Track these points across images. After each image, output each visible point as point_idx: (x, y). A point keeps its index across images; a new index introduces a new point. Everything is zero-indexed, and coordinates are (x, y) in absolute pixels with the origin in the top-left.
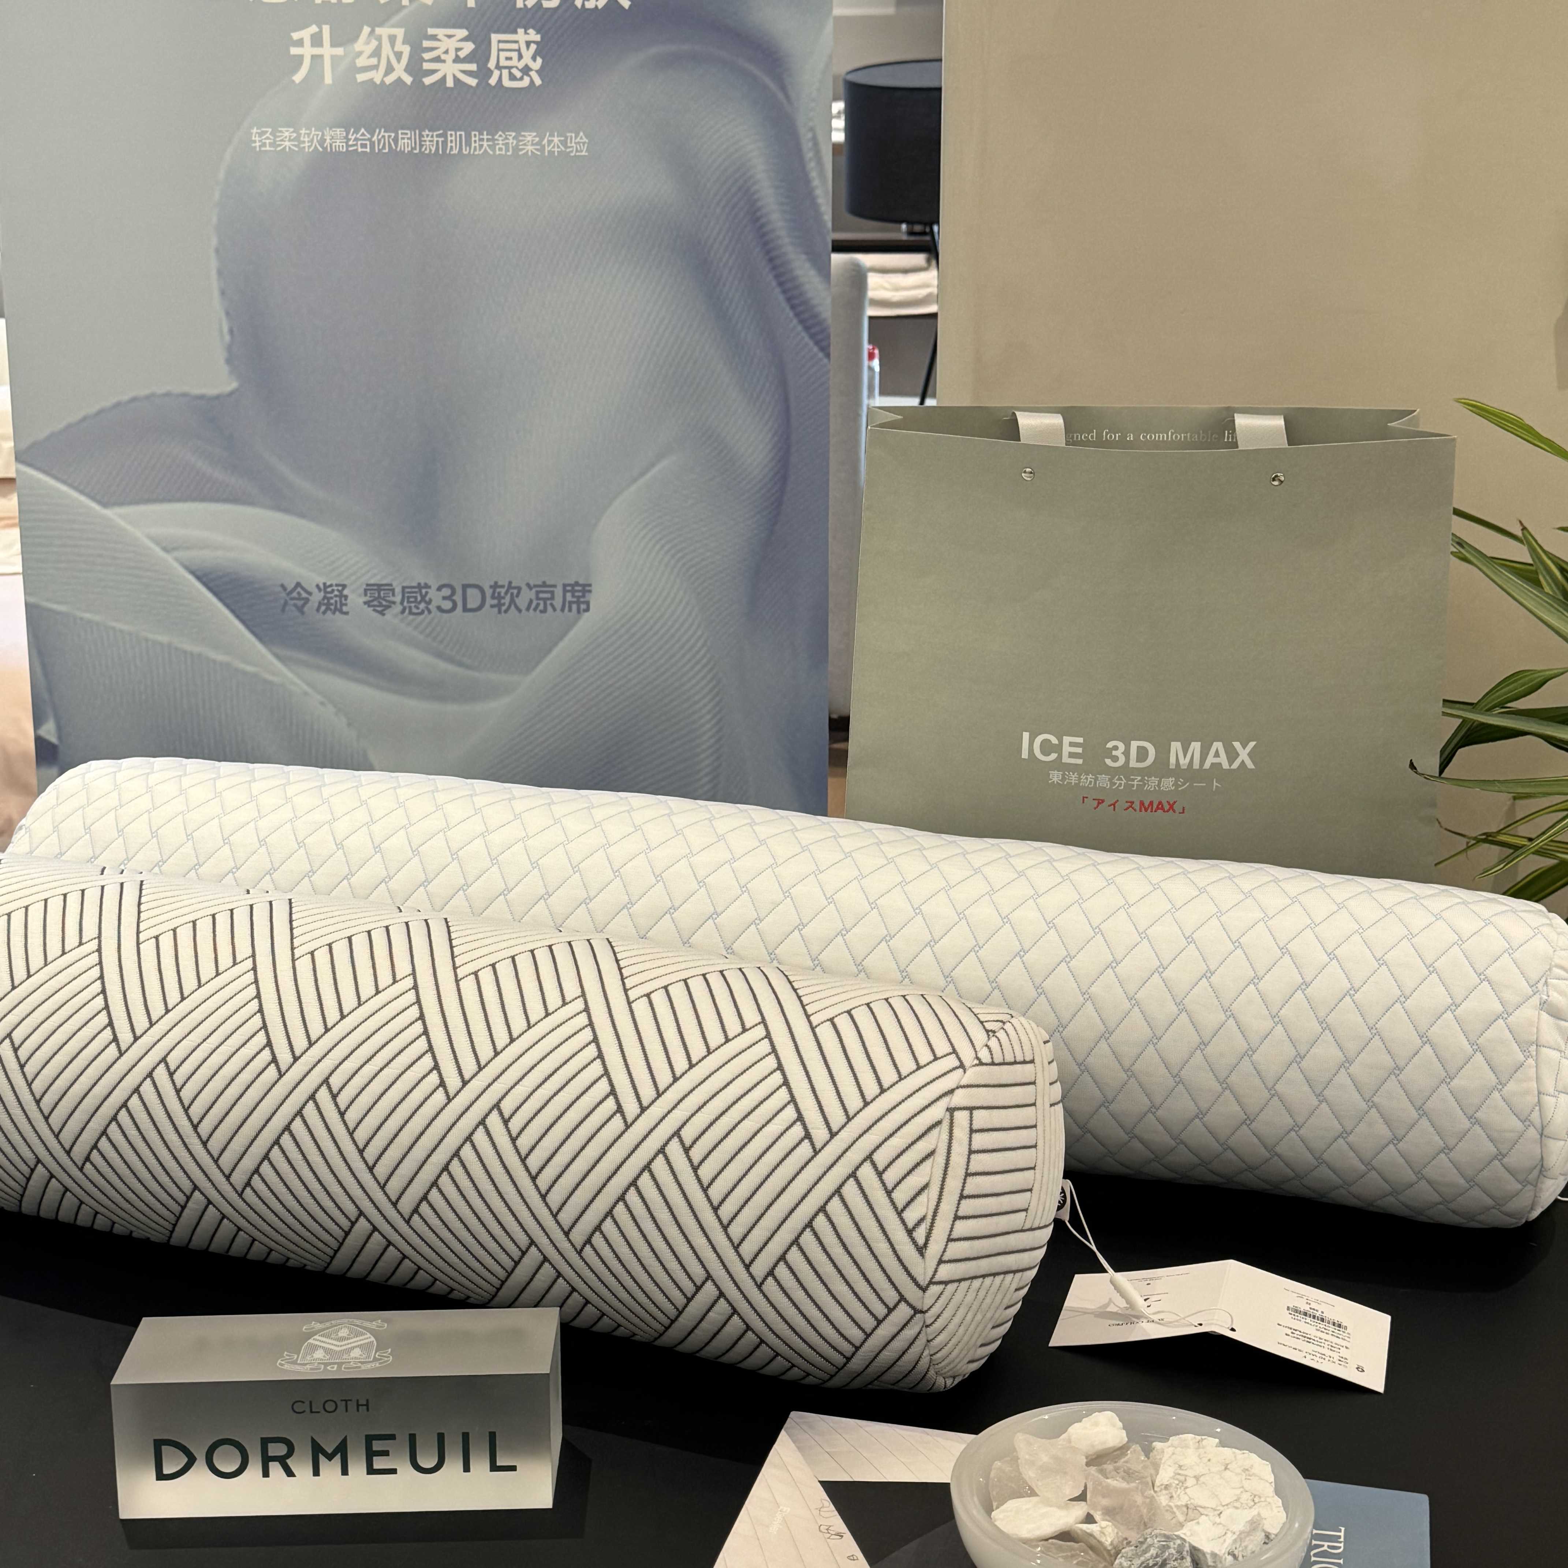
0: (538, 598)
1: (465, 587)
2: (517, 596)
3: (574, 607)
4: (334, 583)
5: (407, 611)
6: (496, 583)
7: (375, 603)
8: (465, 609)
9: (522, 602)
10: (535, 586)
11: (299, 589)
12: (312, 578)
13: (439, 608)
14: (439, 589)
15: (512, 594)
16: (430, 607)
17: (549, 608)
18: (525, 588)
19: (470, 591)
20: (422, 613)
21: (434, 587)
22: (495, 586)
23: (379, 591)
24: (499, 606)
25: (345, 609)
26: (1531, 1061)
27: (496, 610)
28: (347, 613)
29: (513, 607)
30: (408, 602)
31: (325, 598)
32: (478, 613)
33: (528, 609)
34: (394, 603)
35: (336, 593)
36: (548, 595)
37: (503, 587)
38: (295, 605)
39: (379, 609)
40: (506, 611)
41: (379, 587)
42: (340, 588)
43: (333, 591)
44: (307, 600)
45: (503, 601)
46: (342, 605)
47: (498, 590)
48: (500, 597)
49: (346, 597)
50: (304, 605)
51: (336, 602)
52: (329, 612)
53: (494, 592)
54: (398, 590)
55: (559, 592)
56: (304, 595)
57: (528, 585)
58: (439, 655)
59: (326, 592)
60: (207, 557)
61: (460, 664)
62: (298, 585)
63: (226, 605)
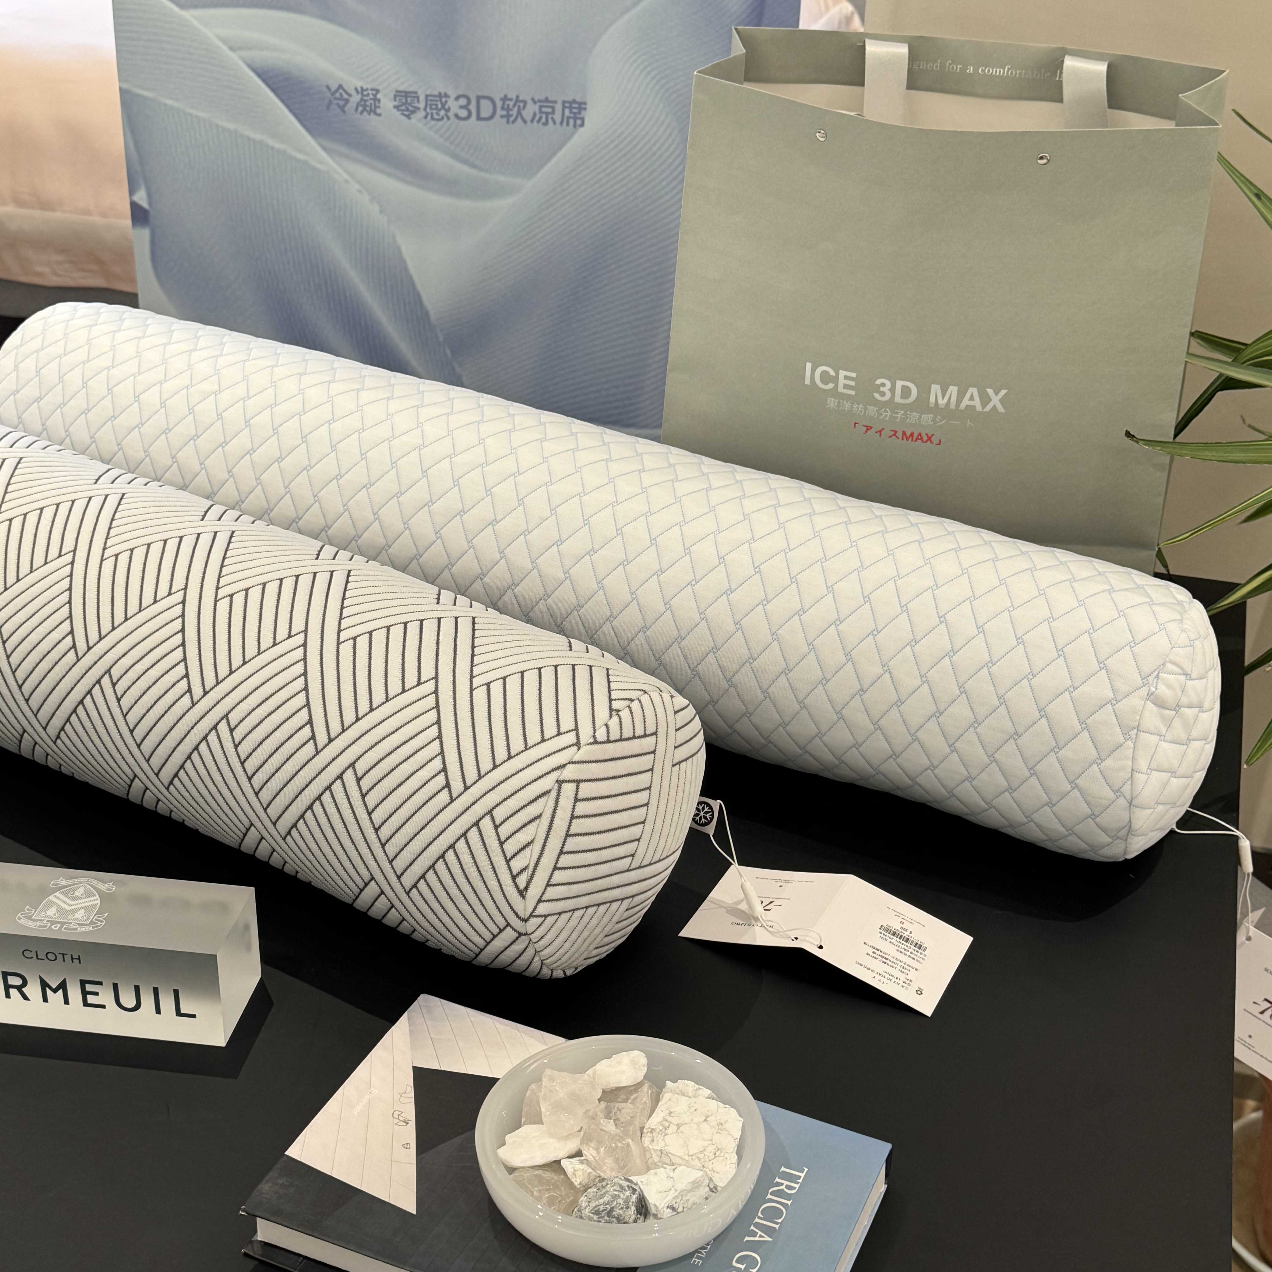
0: (541, 112)
1: (479, 98)
2: (524, 107)
3: (571, 122)
4: (369, 87)
5: (429, 117)
6: (506, 96)
7: (403, 108)
8: (479, 118)
9: (527, 113)
10: (540, 101)
11: (341, 91)
12: (352, 82)
13: (457, 116)
14: (457, 98)
15: (519, 107)
16: (449, 114)
17: (550, 121)
18: (530, 103)
19: (483, 102)
20: (442, 118)
21: (453, 95)
22: (505, 99)
23: (406, 97)
24: (508, 116)
25: (378, 111)
26: (1130, 744)
27: (504, 120)
28: (379, 115)
29: (519, 119)
30: (431, 108)
31: (362, 99)
32: (490, 122)
33: (532, 121)
34: (419, 109)
35: (371, 96)
36: (549, 110)
37: (511, 100)
38: (338, 105)
39: (406, 113)
40: (514, 122)
41: (406, 94)
42: (374, 92)
43: (368, 95)
44: (347, 101)
45: (511, 113)
46: (376, 107)
47: (507, 102)
48: (508, 109)
49: (379, 101)
50: (344, 106)
51: (371, 104)
52: (365, 113)
53: (504, 104)
54: (422, 98)
55: (558, 107)
56: (345, 96)
57: (533, 100)
58: (455, 157)
59: (363, 95)
60: (263, 57)
61: (474, 166)
62: (340, 87)
63: (282, 101)
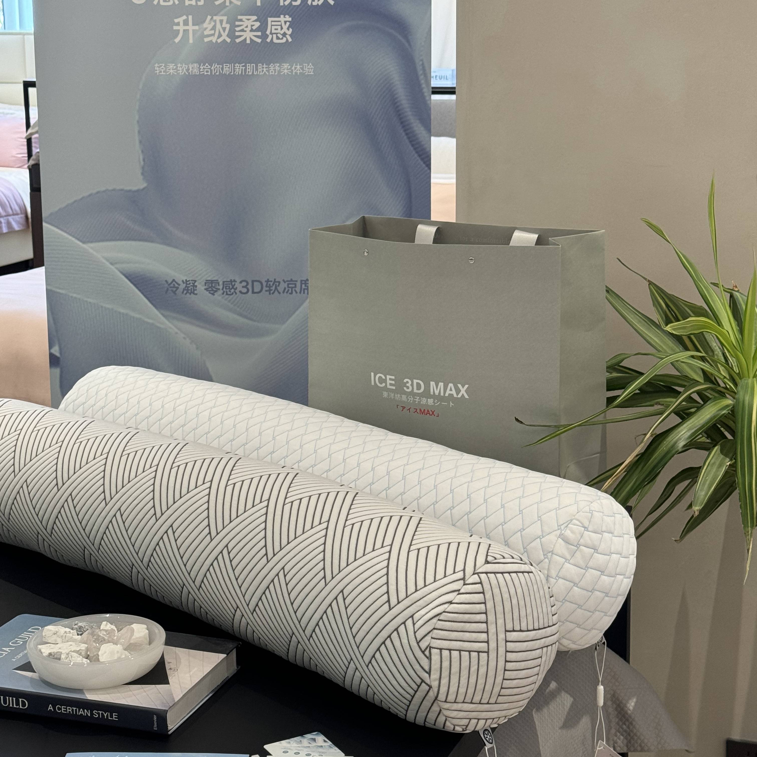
3: (306, 291)
29: (276, 291)
58: (240, 315)
61: (251, 319)
63: (140, 290)
